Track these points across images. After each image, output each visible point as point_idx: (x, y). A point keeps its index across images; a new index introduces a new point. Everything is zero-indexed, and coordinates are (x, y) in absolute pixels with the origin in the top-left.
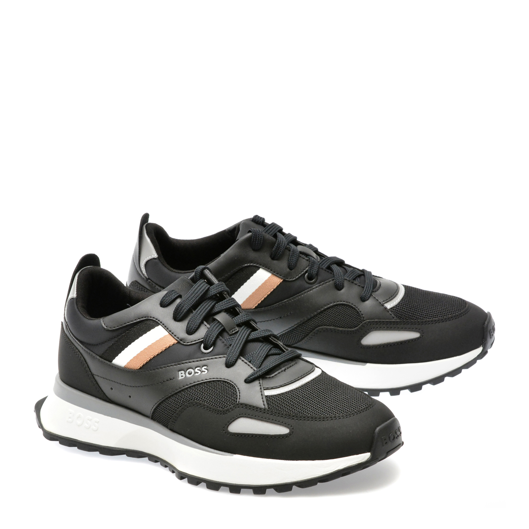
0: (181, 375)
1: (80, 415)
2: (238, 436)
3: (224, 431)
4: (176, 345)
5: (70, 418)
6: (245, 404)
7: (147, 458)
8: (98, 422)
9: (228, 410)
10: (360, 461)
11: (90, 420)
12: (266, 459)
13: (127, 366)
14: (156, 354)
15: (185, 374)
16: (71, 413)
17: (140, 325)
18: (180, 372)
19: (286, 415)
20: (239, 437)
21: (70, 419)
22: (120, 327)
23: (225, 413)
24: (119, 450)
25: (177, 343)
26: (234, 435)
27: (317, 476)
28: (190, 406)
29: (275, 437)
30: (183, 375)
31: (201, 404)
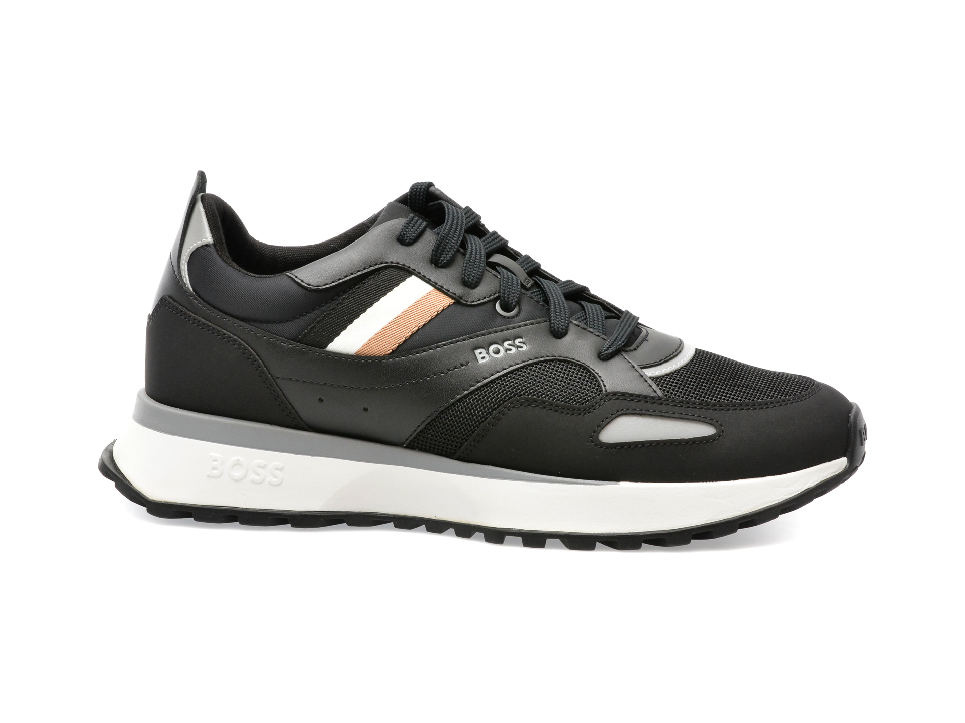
0: (483, 357)
1: (238, 460)
2: (622, 448)
3: (592, 443)
4: (452, 306)
5: (214, 469)
6: (622, 392)
7: (392, 523)
8: (281, 469)
9: (592, 406)
10: (836, 472)
11: (263, 467)
12: (678, 483)
13: (362, 352)
14: (421, 324)
15: (488, 353)
16: (215, 461)
17: (374, 277)
18: (477, 352)
19: (700, 404)
20: (626, 449)
21: (215, 472)
22: (337, 282)
23: (587, 411)
24: (329, 514)
25: (454, 303)
26: (615, 448)
27: (777, 502)
28: (513, 408)
29: (694, 443)
30: (484, 354)
31: (536, 402)
